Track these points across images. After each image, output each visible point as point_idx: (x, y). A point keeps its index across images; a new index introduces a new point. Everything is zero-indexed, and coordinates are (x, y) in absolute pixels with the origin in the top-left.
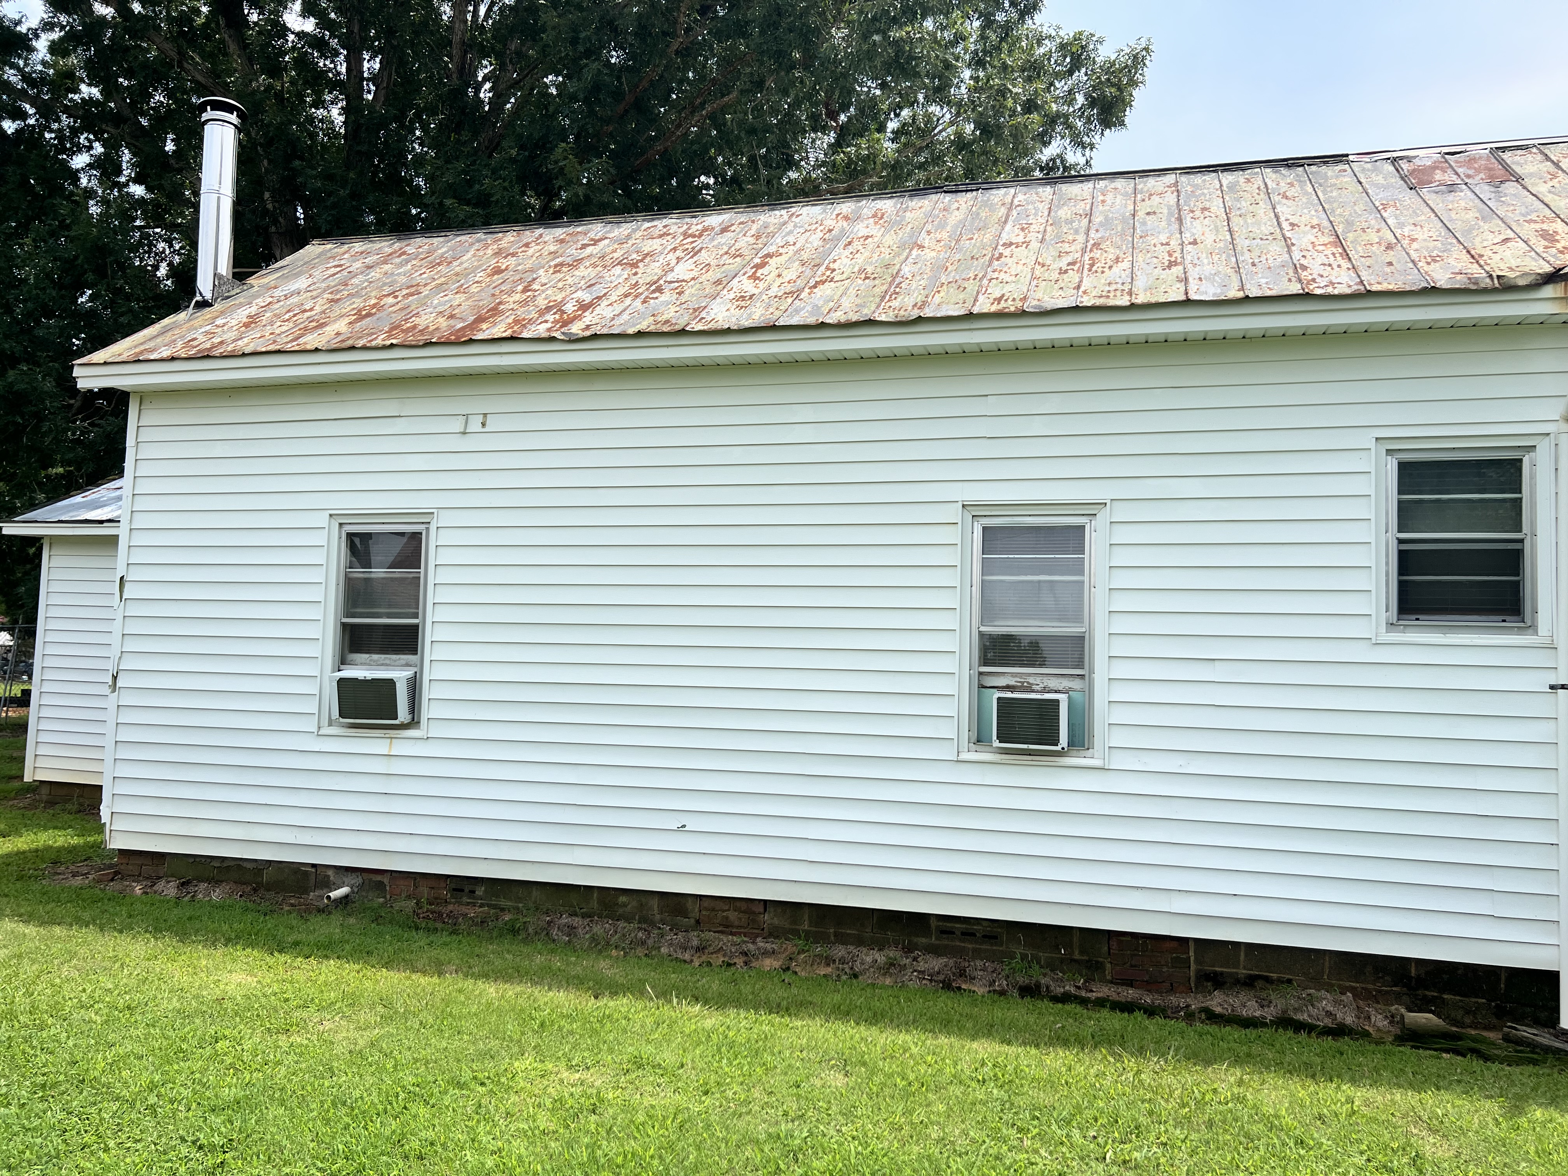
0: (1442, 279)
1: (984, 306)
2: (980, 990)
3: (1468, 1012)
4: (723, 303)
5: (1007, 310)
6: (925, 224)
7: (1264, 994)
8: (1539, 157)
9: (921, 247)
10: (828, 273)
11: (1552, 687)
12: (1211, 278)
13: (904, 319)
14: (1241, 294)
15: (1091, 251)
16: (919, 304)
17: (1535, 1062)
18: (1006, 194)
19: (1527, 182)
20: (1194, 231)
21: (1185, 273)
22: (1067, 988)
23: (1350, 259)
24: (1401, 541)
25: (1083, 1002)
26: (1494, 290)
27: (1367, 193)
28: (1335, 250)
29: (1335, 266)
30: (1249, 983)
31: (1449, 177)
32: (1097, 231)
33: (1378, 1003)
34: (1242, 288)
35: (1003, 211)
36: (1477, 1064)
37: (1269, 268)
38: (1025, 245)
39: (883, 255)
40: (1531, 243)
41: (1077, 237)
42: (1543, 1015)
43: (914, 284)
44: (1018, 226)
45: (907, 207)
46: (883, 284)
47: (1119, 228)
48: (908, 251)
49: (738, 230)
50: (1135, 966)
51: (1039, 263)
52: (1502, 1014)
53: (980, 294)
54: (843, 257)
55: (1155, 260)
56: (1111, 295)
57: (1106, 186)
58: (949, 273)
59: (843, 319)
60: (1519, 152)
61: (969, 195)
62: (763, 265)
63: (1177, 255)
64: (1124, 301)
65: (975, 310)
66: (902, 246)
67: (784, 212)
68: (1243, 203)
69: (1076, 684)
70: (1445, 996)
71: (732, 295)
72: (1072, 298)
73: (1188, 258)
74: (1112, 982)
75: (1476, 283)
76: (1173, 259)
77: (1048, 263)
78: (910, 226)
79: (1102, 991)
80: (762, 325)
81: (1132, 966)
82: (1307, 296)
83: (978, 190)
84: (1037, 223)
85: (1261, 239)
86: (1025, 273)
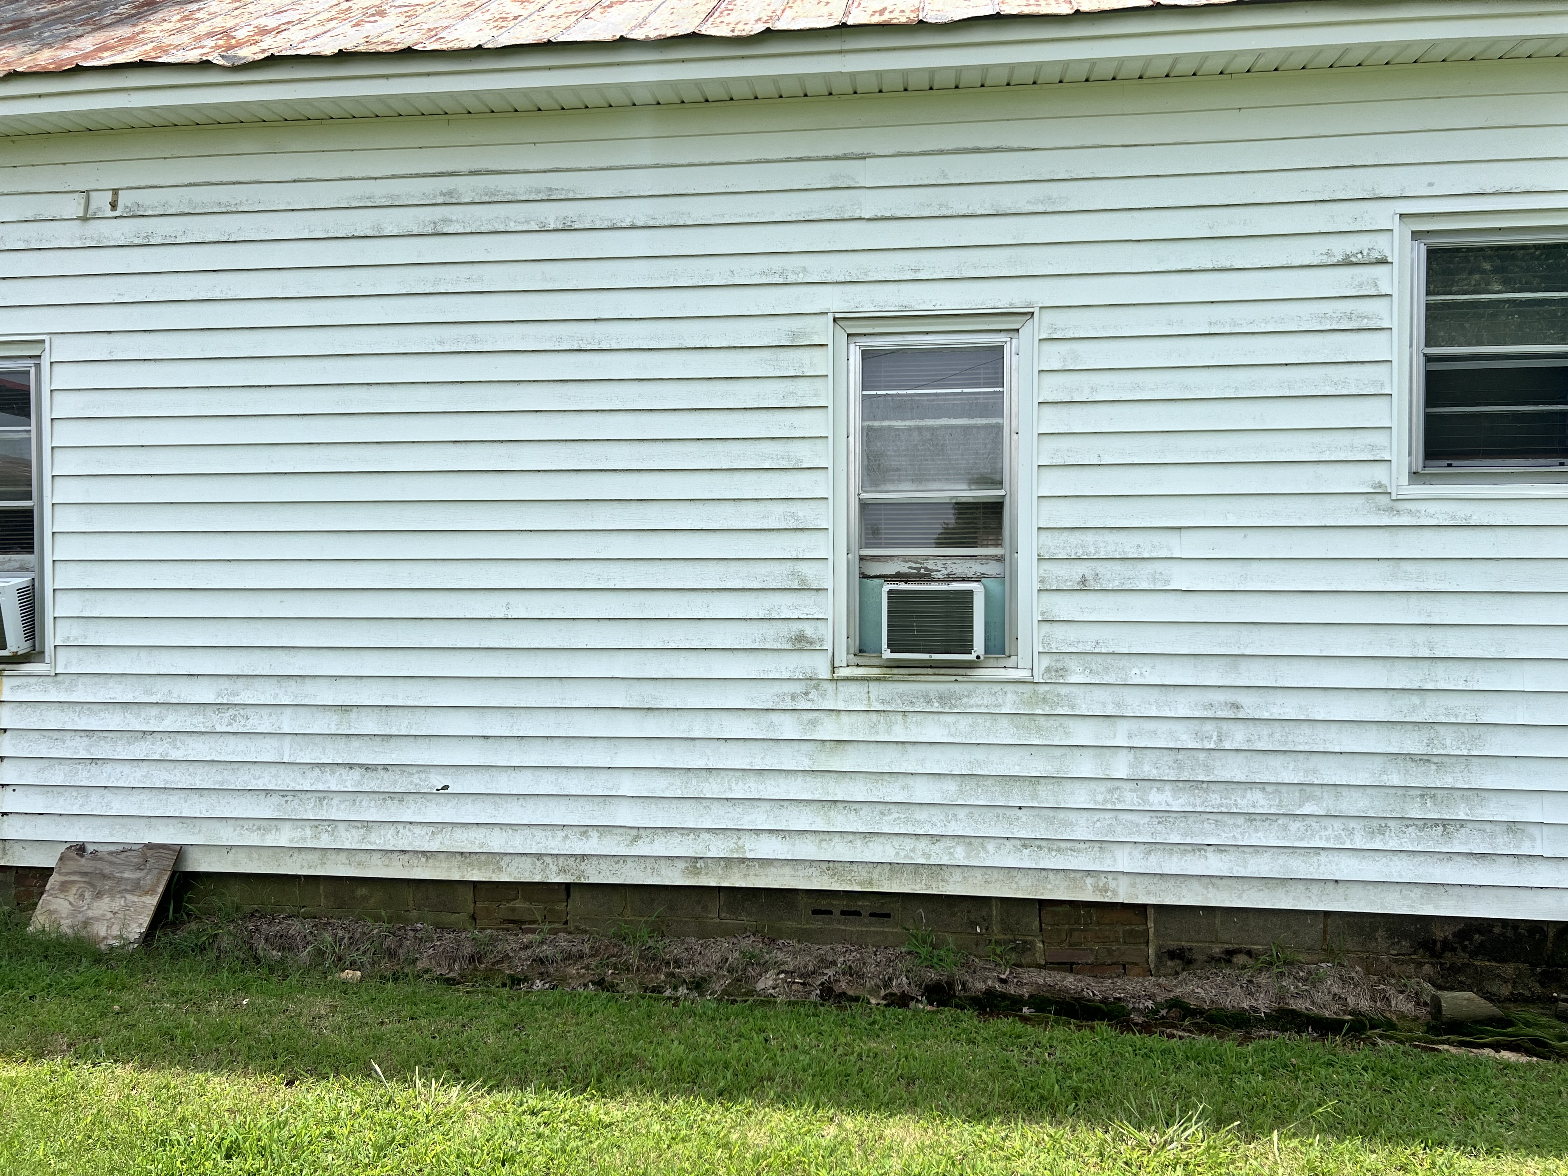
1: (860, 18)
4: (473, 23)
5: (895, 22)
7: (1249, 976)
13: (743, 34)
16: (765, 19)
22: (989, 982)
24: (1429, 359)
30: (1227, 960)
33: (1398, 978)
50: (1075, 945)
52: (1551, 982)
56: (1042, 3)
59: (653, 35)
64: (1063, 7)
65: (849, 22)
69: (994, 568)
70: (1478, 963)
74: (1045, 968)
79: (1034, 982)
80: (532, 43)
81: (1070, 945)
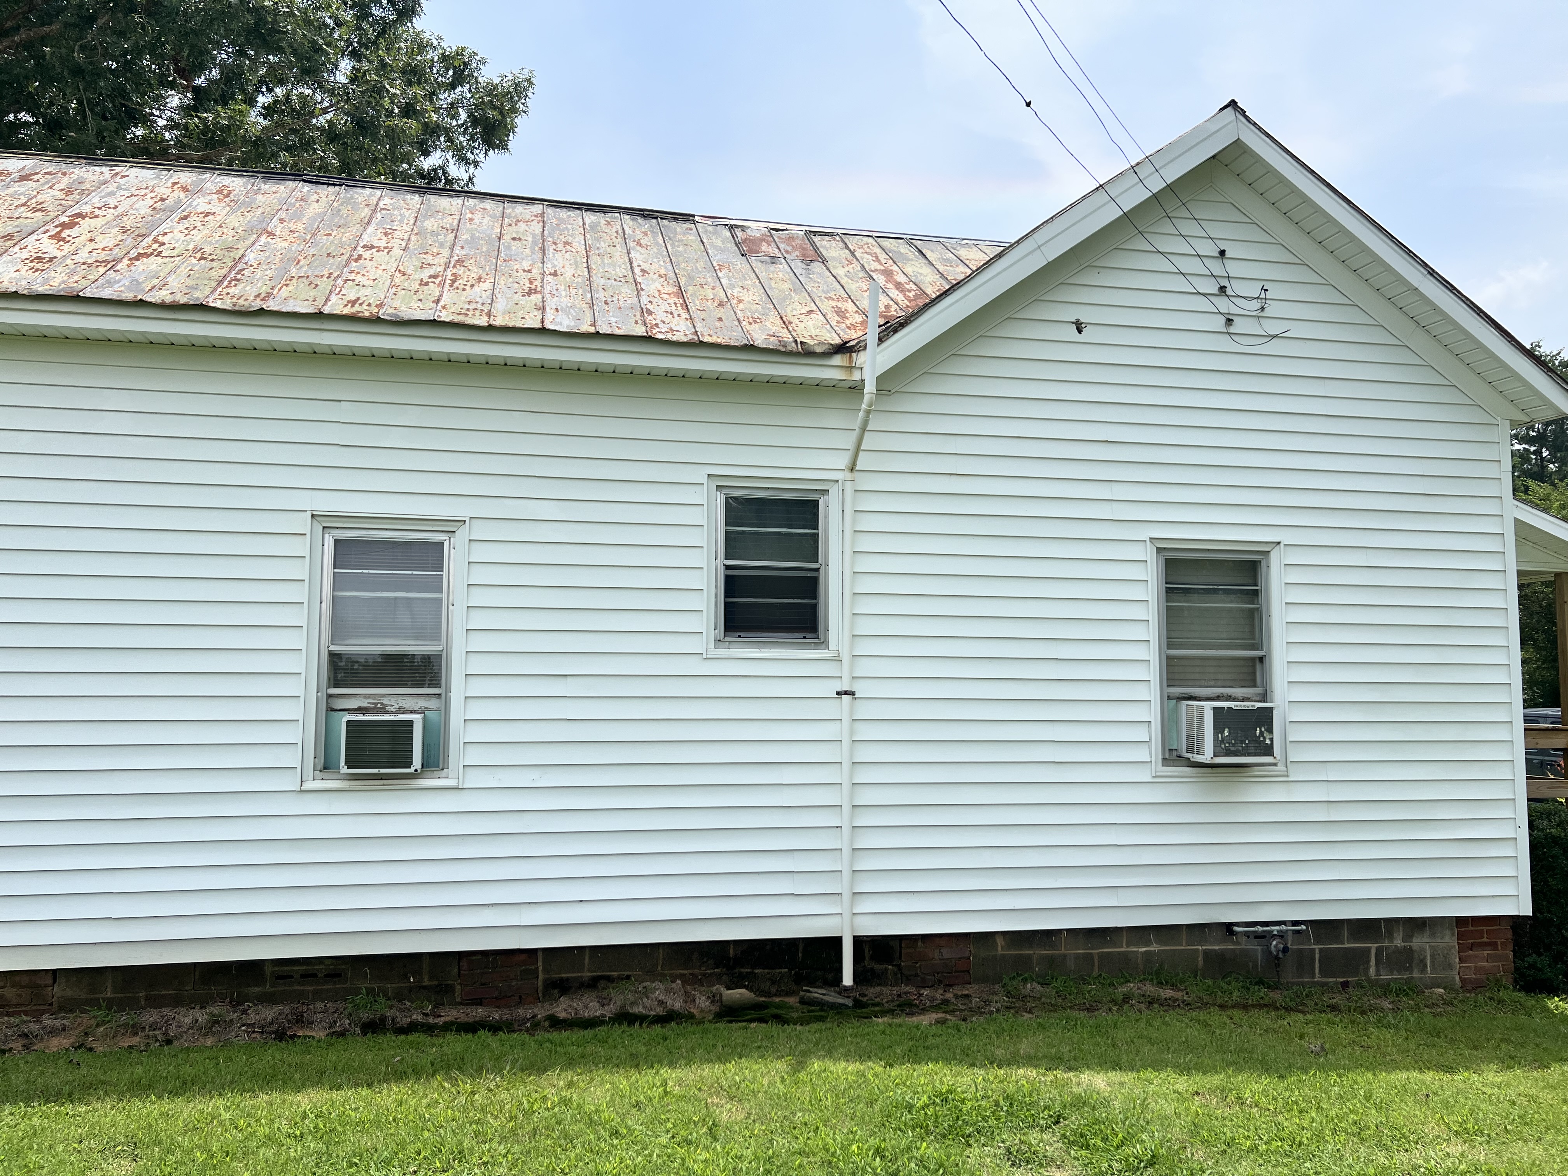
0: (760, 340)
1: (336, 306)
2: (319, 1033)
3: (773, 983)
4: (11, 262)
5: (360, 314)
6: (279, 210)
7: (605, 994)
8: (841, 245)
9: (271, 234)
10: (155, 246)
11: (838, 693)
12: (567, 310)
13: (243, 309)
14: (592, 330)
15: (454, 267)
16: (263, 296)
17: (821, 1019)
18: (371, 195)
19: (830, 264)
20: (556, 263)
21: (543, 302)
22: (414, 1017)
23: (688, 310)
24: (727, 567)
25: (429, 1029)
26: (797, 354)
27: (707, 253)
28: (677, 300)
29: (676, 315)
30: (592, 984)
31: (773, 251)
32: (462, 248)
33: (703, 985)
34: (594, 324)
35: (367, 211)
36: (773, 1028)
37: (620, 308)
38: (386, 251)
39: (225, 237)
40: (828, 317)
41: (441, 251)
42: (830, 976)
43: (259, 274)
44: (381, 230)
45: (259, 189)
46: (223, 268)
47: (484, 249)
48: (255, 236)
49: (42, 181)
50: (484, 984)
51: (400, 271)
52: (801, 980)
53: (333, 294)
54: (176, 231)
55: (516, 285)
56: (470, 313)
57: (475, 205)
58: (301, 268)
59: (168, 299)
60: (826, 238)
61: (331, 188)
62: (71, 225)
63: (538, 283)
64: (483, 321)
65: (326, 310)
66: (248, 231)
67: (104, 169)
68: (602, 243)
69: (433, 704)
70: (756, 971)
71: (25, 254)
72: (430, 311)
73: (548, 288)
74: (461, 1004)
75: (785, 346)
76: (533, 287)
77: (409, 272)
78: (260, 210)
79: (450, 1014)
80: (62, 293)
81: (482, 984)
82: (649, 339)
83: (341, 185)
84: (402, 231)
85: (615, 280)
86: (384, 279)
